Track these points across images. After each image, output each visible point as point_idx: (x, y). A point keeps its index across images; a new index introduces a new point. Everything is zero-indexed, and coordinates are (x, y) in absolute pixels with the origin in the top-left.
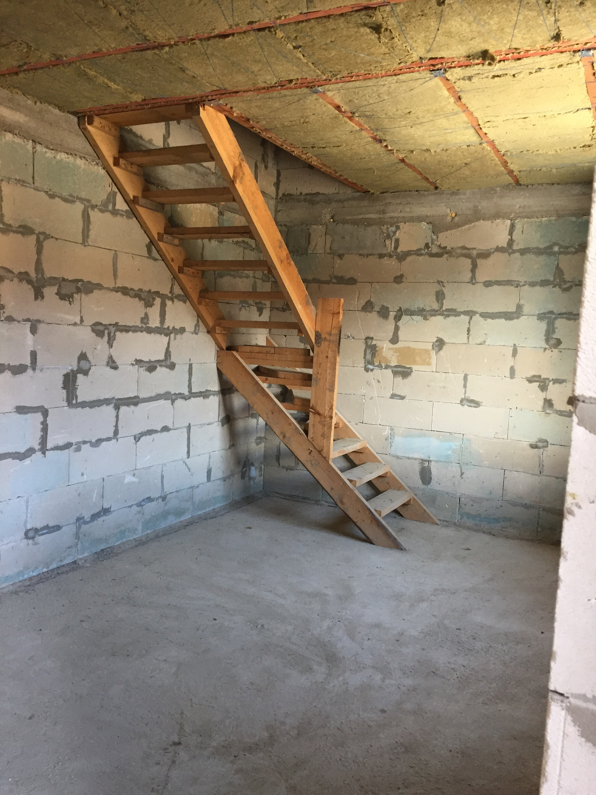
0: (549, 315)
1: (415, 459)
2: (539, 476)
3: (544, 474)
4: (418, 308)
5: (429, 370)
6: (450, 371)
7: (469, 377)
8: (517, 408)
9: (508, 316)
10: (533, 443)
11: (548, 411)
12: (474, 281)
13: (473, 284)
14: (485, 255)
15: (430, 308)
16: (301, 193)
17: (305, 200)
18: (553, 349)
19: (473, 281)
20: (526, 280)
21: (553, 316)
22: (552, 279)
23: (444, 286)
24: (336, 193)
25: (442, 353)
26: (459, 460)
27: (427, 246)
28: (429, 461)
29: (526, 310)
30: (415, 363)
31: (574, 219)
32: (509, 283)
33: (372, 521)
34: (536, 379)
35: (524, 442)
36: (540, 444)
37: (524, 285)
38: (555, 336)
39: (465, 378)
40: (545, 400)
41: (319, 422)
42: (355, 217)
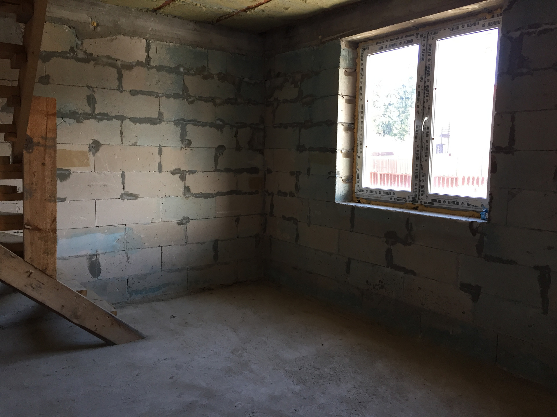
0: (181, 122)
1: (83, 256)
2: (185, 245)
3: (188, 243)
4: (70, 111)
5: (88, 171)
6: (109, 171)
7: (126, 174)
8: (166, 196)
9: (152, 121)
10: (180, 221)
11: (187, 195)
12: (121, 89)
13: (121, 92)
14: (130, 67)
15: (83, 112)
18: (186, 148)
19: (120, 88)
20: (163, 92)
21: (185, 122)
22: (181, 94)
23: (94, 91)
25: (98, 154)
26: (124, 247)
27: (72, 49)
28: (96, 255)
29: (166, 116)
30: (73, 165)
31: (191, 48)
32: (150, 93)
33: (112, 324)
34: (177, 171)
35: (173, 222)
36: (184, 221)
37: (162, 96)
38: (187, 138)
39: (123, 175)
40: (185, 187)
41: (39, 239)
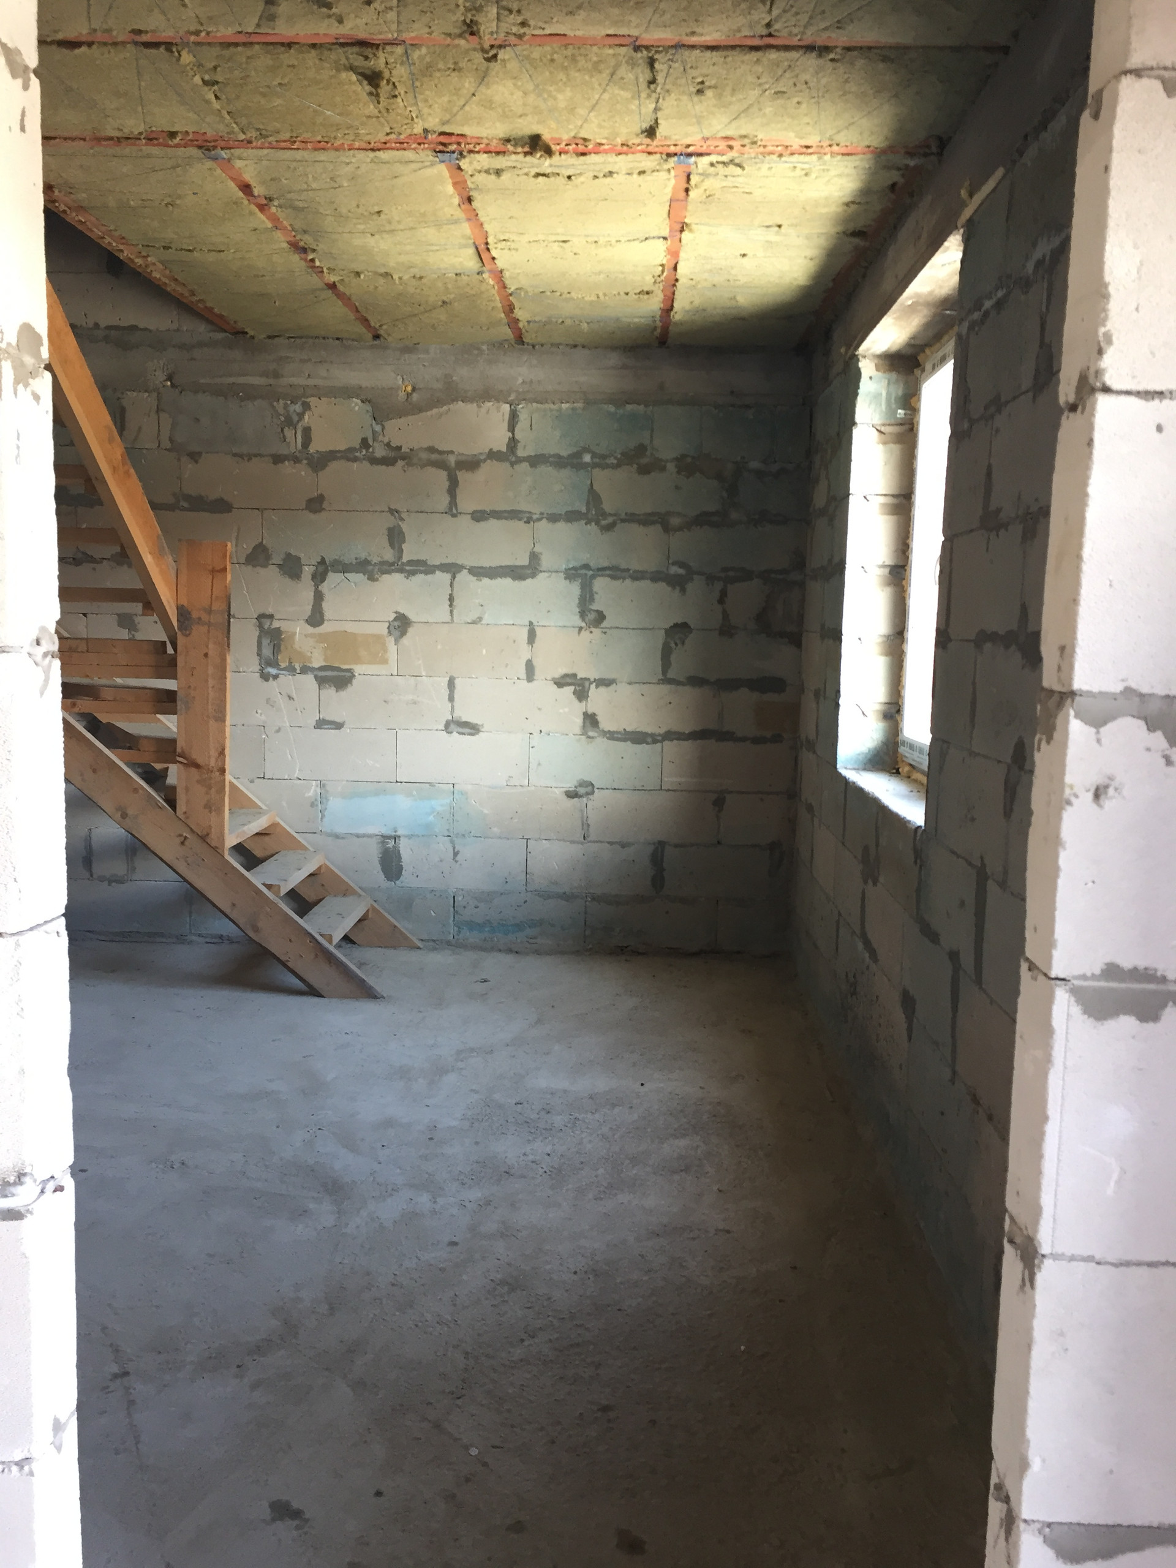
0: (583, 571)
1: (370, 836)
2: (582, 843)
3: (589, 839)
4: (356, 559)
5: (384, 672)
6: (424, 674)
7: (457, 682)
8: (541, 731)
9: (517, 573)
10: (571, 789)
11: (591, 734)
12: (454, 511)
13: (454, 516)
14: (471, 464)
15: (379, 559)
16: (97, 325)
17: (106, 339)
18: (593, 629)
19: (452, 510)
20: (542, 510)
21: (591, 573)
22: (584, 510)
23: (402, 519)
24: (174, 331)
25: (406, 641)
26: (448, 830)
27: (365, 443)
28: (395, 838)
29: (546, 562)
30: (358, 660)
31: (612, 409)
32: (513, 515)
33: (316, 956)
34: (569, 680)
35: (556, 790)
36: (582, 791)
37: (539, 520)
38: (595, 607)
39: (451, 684)
40: (586, 715)
41: (198, 782)
42: (218, 380)
